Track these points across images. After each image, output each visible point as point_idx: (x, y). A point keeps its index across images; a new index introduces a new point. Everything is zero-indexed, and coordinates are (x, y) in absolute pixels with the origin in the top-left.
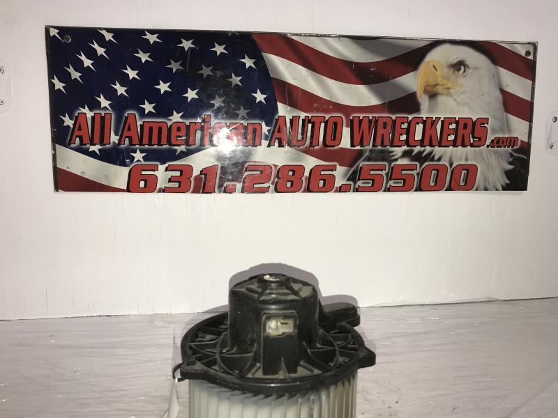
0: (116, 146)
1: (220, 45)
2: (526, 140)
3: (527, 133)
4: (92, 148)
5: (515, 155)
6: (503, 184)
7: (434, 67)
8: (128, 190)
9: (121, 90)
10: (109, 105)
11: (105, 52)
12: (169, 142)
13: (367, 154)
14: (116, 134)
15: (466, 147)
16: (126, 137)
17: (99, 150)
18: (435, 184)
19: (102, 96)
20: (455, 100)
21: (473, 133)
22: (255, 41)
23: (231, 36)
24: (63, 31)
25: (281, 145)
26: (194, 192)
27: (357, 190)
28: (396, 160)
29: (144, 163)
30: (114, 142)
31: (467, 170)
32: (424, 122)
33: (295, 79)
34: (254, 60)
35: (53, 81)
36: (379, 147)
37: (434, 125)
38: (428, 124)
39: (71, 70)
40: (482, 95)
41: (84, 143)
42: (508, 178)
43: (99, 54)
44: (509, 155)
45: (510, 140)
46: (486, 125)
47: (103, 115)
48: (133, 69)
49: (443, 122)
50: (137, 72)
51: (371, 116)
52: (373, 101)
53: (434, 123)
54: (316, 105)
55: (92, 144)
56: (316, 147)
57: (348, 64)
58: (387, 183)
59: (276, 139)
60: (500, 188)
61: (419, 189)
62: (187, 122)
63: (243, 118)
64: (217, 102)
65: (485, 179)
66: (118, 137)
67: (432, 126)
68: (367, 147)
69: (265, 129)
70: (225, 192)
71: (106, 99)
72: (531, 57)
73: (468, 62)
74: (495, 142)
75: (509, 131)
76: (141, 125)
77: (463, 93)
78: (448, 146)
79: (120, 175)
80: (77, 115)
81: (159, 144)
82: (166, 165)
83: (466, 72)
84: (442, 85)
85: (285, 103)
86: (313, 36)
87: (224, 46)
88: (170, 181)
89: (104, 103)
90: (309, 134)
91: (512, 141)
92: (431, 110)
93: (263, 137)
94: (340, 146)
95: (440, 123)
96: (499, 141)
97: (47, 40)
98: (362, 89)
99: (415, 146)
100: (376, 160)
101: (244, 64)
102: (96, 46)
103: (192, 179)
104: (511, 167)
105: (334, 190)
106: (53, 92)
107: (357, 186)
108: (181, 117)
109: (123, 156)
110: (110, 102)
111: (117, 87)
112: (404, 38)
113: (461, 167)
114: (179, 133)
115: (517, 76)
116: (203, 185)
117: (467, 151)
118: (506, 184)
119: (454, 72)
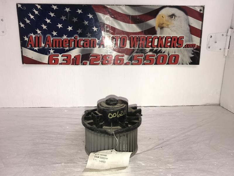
0: (44, 48)
1: (80, 10)
2: (199, 45)
3: (199, 42)
4: (35, 48)
5: (194, 51)
6: (190, 62)
7: (162, 16)
8: (48, 64)
9: (44, 27)
11: (38, 13)
12: (62, 46)
13: (136, 50)
14: (44, 43)
15: (175, 48)
16: (47, 44)
17: (38, 49)
18: (162, 62)
19: (38, 29)
20: (170, 29)
21: (177, 42)
22: (93, 8)
23: (84, 6)
24: (23, 5)
25: (103, 47)
26: (72, 65)
27: (132, 64)
28: (147, 53)
29: (54, 54)
31: (175, 57)
32: (158, 38)
34: (92, 15)
35: (20, 24)
36: (141, 48)
39: (26, 20)
40: (182, 27)
41: (32, 46)
43: (36, 14)
44: (192, 51)
45: (193, 45)
46: (183, 39)
47: (38, 36)
48: (48, 19)
49: (165, 38)
50: (50, 20)
51: (137, 36)
52: (138, 30)
53: (162, 38)
56: (117, 48)
57: (128, 16)
58: (144, 61)
59: (102, 45)
60: (188, 64)
61: (156, 64)
62: (69, 39)
63: (89, 37)
64: (79, 31)
65: (182, 60)
66: (44, 45)
67: (161, 40)
68: (136, 48)
69: (97, 41)
70: (83, 65)
72: (202, 12)
73: (176, 14)
74: (186, 46)
75: (192, 41)
76: (52, 40)
77: (174, 26)
78: (168, 48)
79: (45, 58)
80: (29, 36)
81: (59, 47)
82: (62, 55)
83: (175, 19)
84: (165, 24)
85: (104, 31)
86: (115, 5)
88: (63, 60)
89: (39, 32)
91: (193, 46)
92: (161, 33)
93: (97, 44)
94: (126, 47)
95: (164, 38)
96: (188, 46)
97: (17, 9)
98: (134, 25)
100: (139, 53)
101: (89, 17)
102: (35, 11)
103: (71, 60)
104: (193, 56)
105: (124, 64)
106: (20, 28)
107: (132, 63)
108: (67, 37)
109: (46, 51)
110: (41, 32)
111: (43, 26)
112: (150, 6)
113: (173, 56)
114: (66, 43)
115: (196, 20)
116: (75, 62)
117: (175, 49)
118: (191, 62)
119: (170, 19)
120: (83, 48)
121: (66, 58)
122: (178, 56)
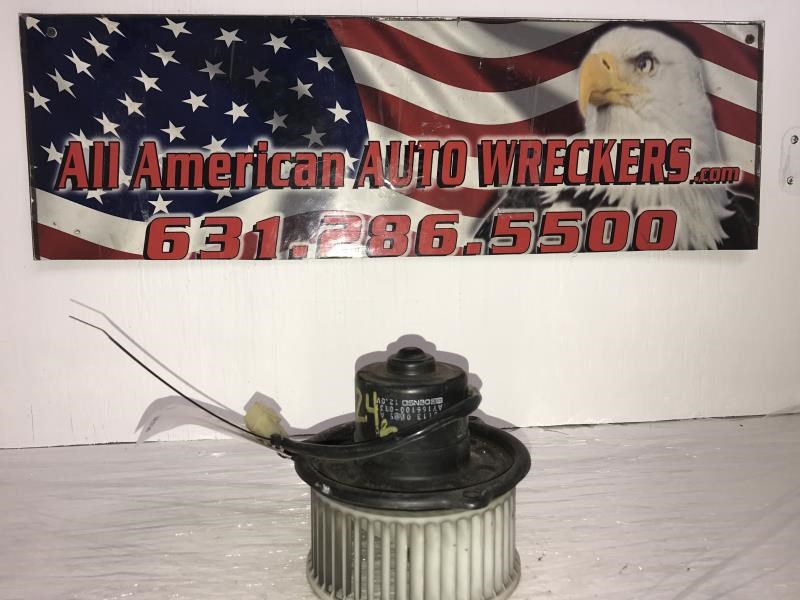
0: (127, 191)
1: (278, 37)
2: (753, 172)
3: (754, 159)
4: (91, 194)
5: (736, 194)
6: (719, 240)
7: (605, 62)
8: (146, 256)
9: (133, 107)
10: (116, 129)
11: (107, 50)
12: (206, 184)
13: (505, 196)
14: (127, 173)
15: (657, 183)
16: (142, 177)
17: (102, 197)
18: (611, 242)
19: (104, 116)
20: (638, 112)
21: (667, 162)
22: (330, 29)
23: (295, 22)
24: (45, 20)
25: (373, 185)
26: (244, 258)
27: (490, 252)
28: (550, 205)
29: (169, 215)
30: (124, 185)
31: (661, 220)
32: (591, 148)
33: (392, 85)
34: (330, 58)
35: (31, 94)
36: (523, 187)
37: (607, 151)
38: (598, 150)
39: (58, 78)
41: (79, 186)
42: (726, 229)
43: (98, 54)
44: (726, 195)
45: (727, 172)
46: (687, 150)
47: (107, 144)
48: (150, 76)
49: (618, 145)
50: (156, 79)
51: (509, 139)
52: (512, 116)
53: (606, 147)
54: (424, 124)
55: (92, 188)
56: (427, 188)
57: (472, 61)
58: (536, 239)
59: (366, 175)
60: (714, 245)
61: (586, 249)
62: (233, 153)
63: (316, 146)
64: (276, 122)
65: (690, 232)
66: (130, 178)
67: (604, 150)
68: (504, 187)
69: (349, 161)
70: (291, 258)
71: (111, 121)
72: (755, 45)
73: (658, 53)
74: (702, 174)
75: (725, 157)
76: (164, 159)
77: (649, 101)
78: (630, 183)
79: (132, 234)
80: (67, 144)
81: (191, 187)
82: (202, 218)
83: (654, 71)
84: (617, 90)
85: (377, 121)
86: (419, 20)
87: (284, 38)
88: (208, 241)
90: (416, 168)
91: (729, 174)
92: (602, 128)
93: (346, 175)
94: (463, 185)
95: (615, 148)
96: (708, 173)
97: (21, 34)
98: (495, 99)
99: (579, 184)
100: (519, 207)
101: (316, 64)
102: (94, 42)
103: (241, 238)
104: (730, 213)
105: (456, 251)
106: (32, 113)
107: (490, 246)
108: (223, 146)
109: (138, 205)
110: (117, 125)
111: (128, 102)
112: (558, 20)
113: (651, 215)
114: (220, 170)
115: (734, 73)
116: (258, 246)
117: (659, 190)
118: (723, 239)
119: (635, 70)
120: (289, 189)
121: (219, 230)
122: (672, 215)
